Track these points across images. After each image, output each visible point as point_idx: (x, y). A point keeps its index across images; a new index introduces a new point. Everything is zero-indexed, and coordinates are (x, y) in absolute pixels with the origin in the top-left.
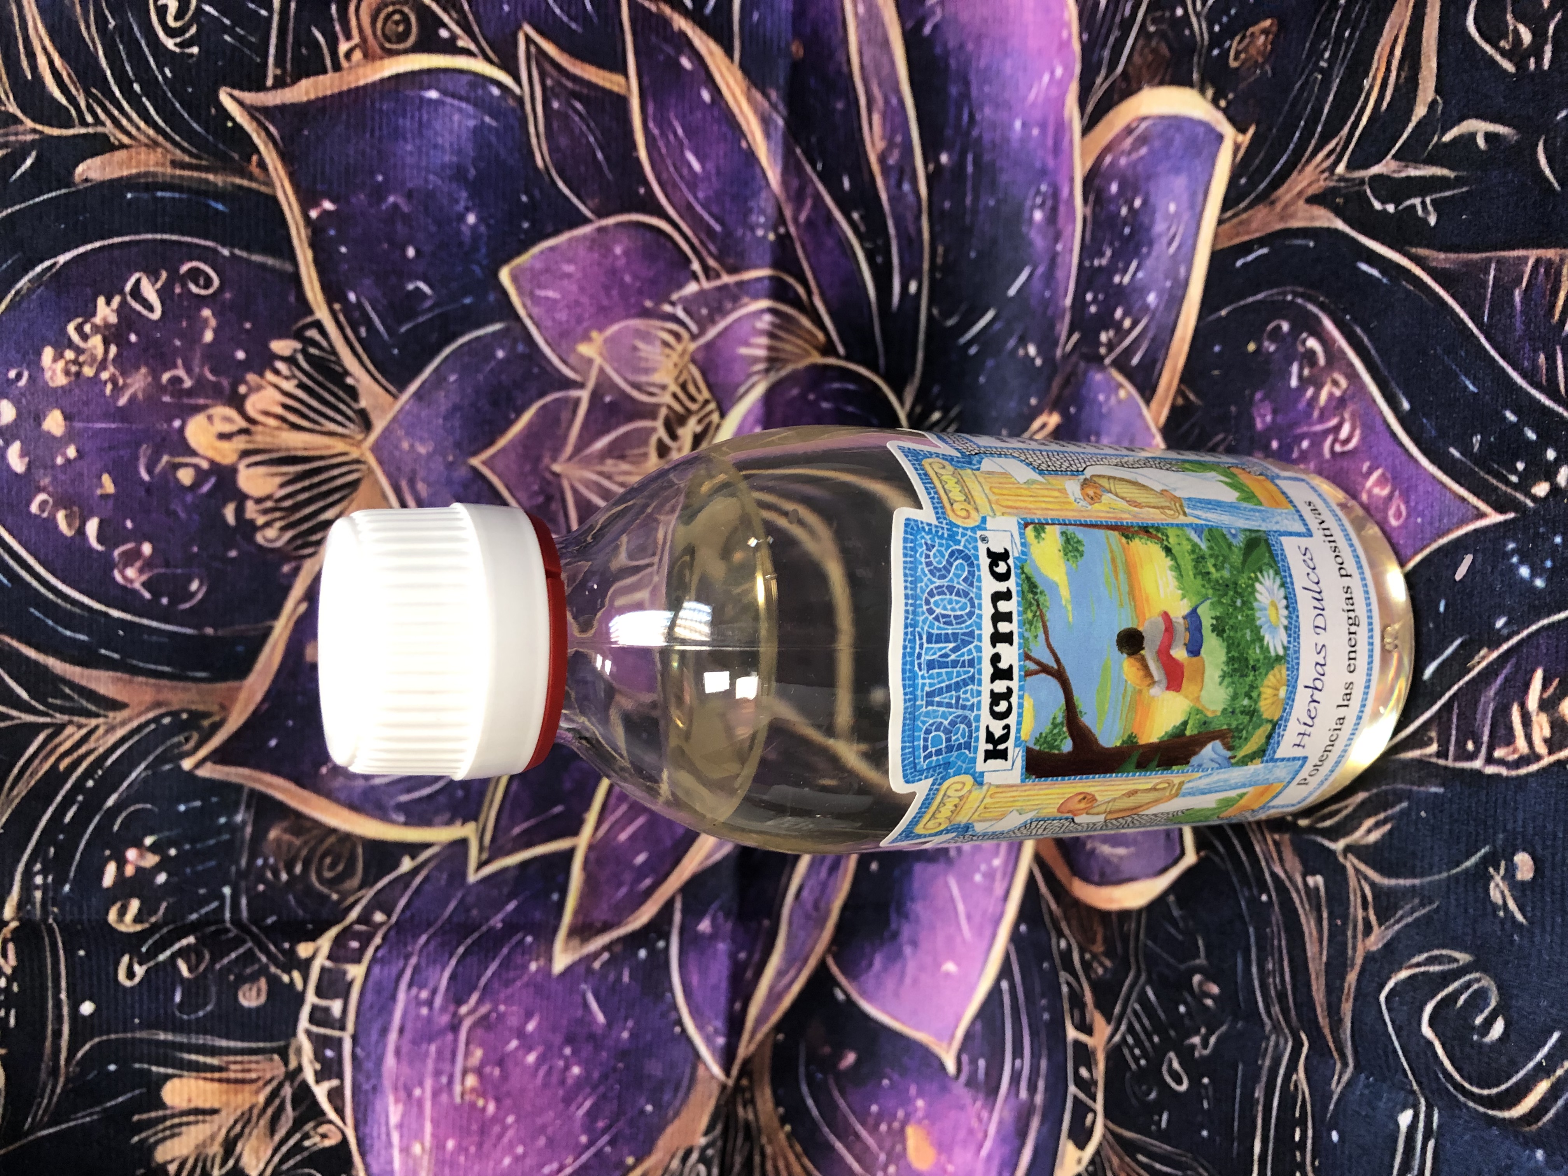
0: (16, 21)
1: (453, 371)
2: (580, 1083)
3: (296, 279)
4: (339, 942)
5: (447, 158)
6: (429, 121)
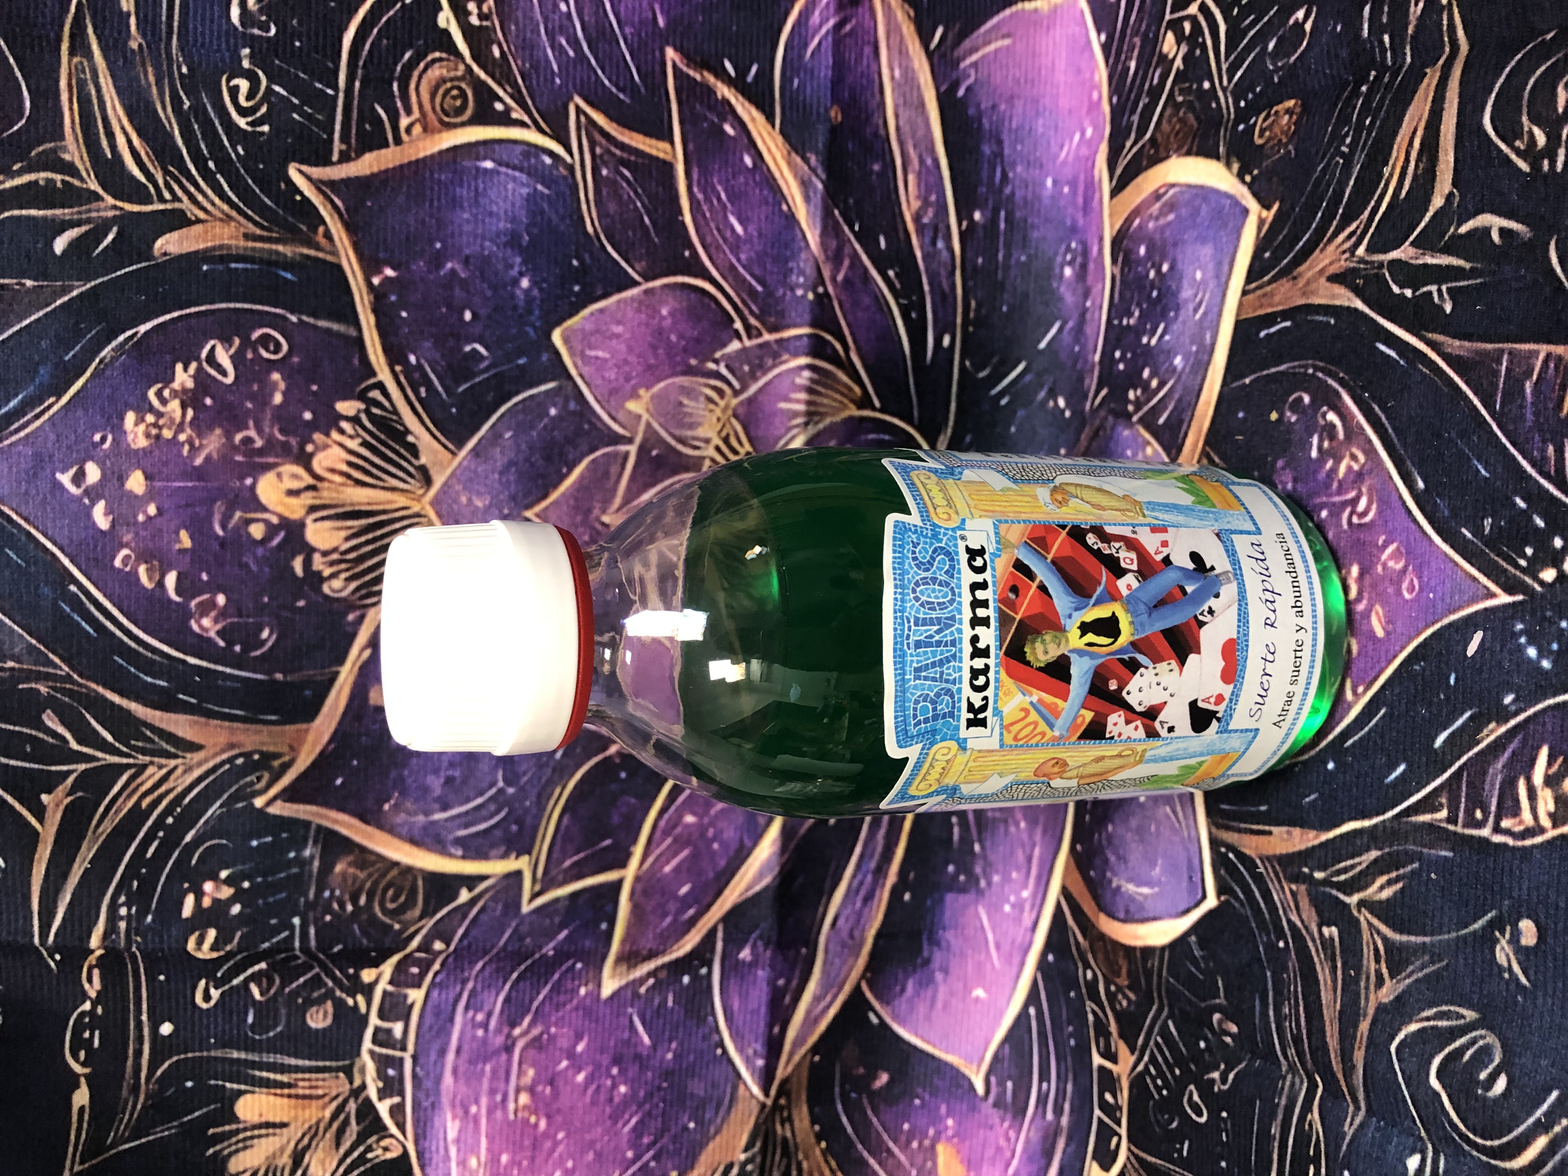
0: (95, 101)
1: (509, 429)
2: (626, 1101)
3: (359, 343)
4: (400, 968)
5: (501, 225)
6: (485, 189)
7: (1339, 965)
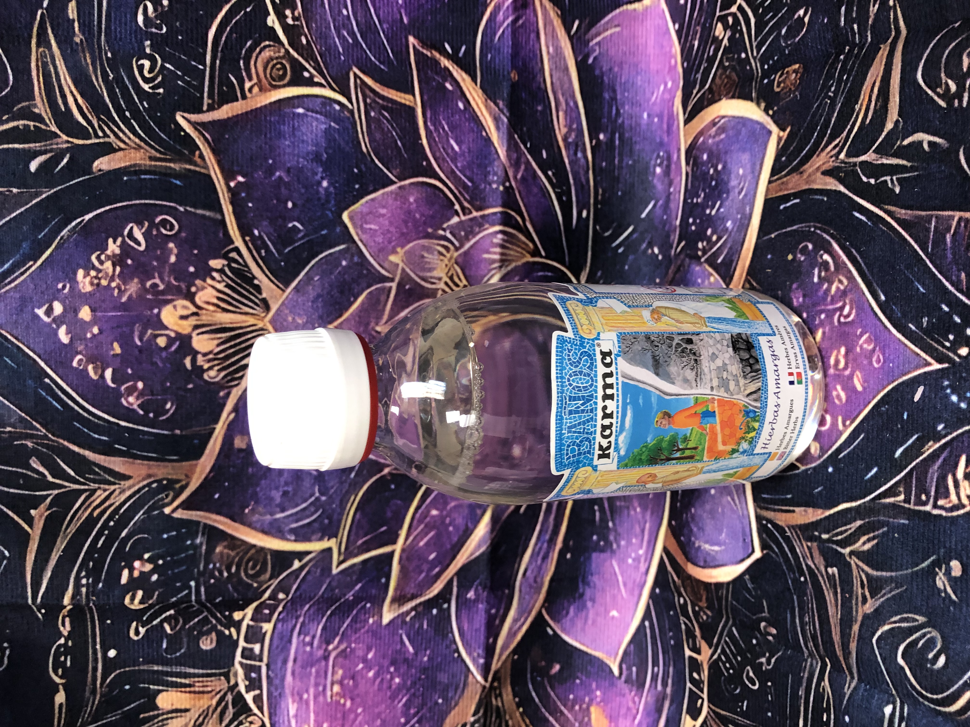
0: (54, 76)
1: (317, 274)
2: (400, 688)
3: (223, 223)
4: (257, 610)
5: (310, 148)
6: (299, 126)
7: (839, 591)
